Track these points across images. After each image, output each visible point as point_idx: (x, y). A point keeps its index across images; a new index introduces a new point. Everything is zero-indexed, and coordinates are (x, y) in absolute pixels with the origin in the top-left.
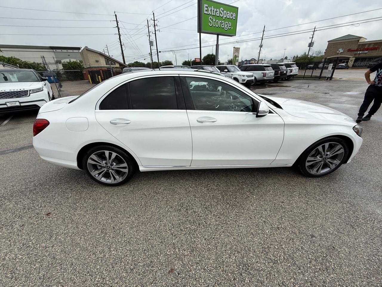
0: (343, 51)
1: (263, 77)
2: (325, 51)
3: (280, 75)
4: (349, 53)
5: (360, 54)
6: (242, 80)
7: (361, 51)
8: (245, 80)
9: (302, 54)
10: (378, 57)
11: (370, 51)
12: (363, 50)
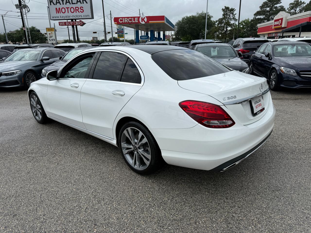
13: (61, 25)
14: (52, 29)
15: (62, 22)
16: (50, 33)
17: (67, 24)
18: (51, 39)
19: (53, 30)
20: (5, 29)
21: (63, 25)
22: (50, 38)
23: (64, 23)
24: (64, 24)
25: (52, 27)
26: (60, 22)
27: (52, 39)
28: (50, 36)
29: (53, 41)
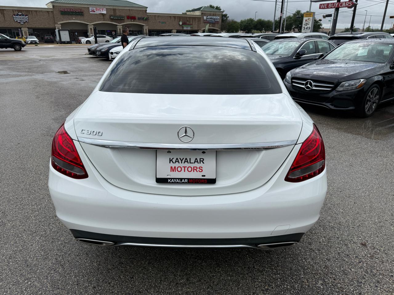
13: (322, 8)
14: (310, 14)
15: (324, 4)
16: (307, 19)
17: (330, 6)
18: (305, 28)
19: (312, 15)
20: (275, 16)
21: (324, 8)
22: (305, 26)
23: (326, 5)
24: (326, 7)
25: (311, 11)
26: (322, 4)
27: (307, 27)
28: (306, 24)
29: (308, 30)
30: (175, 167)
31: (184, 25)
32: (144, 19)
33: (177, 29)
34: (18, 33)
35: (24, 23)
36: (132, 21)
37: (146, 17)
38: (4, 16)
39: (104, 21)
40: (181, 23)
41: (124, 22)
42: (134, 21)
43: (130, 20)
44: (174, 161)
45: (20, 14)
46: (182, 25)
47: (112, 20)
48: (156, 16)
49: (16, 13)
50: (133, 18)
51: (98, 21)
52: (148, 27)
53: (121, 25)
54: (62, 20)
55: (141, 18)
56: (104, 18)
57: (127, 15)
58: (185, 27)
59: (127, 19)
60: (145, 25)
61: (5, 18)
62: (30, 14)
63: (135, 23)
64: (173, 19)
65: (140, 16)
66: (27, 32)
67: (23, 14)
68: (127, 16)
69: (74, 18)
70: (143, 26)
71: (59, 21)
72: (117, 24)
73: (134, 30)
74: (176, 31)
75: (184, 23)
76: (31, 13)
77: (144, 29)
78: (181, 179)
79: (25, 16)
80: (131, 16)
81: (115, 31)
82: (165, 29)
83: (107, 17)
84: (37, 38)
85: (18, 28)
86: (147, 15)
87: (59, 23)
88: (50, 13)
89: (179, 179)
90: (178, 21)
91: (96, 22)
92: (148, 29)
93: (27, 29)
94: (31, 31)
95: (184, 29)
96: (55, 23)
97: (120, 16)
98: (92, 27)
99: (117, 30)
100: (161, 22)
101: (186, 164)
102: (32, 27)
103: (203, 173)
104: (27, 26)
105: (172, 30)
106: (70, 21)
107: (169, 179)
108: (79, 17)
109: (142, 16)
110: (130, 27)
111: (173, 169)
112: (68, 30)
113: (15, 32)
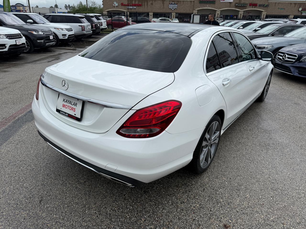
0: (117, 5)
1: (82, 31)
2: (103, 3)
3: (95, 29)
4: (123, 7)
5: (131, 9)
6: (63, 35)
7: (131, 6)
8: (65, 35)
9: (78, 4)
10: (144, 14)
11: (138, 7)
12: (132, 6)
30: (65, 105)
31: (304, 11)
32: (265, 6)
33: (294, 14)
34: (169, 16)
35: (174, 9)
36: (253, 8)
37: (267, 4)
38: (164, 5)
39: (230, 7)
40: (300, 9)
41: (246, 9)
42: (255, 8)
43: (251, 7)
44: (65, 101)
45: (173, 3)
46: (301, 11)
47: (236, 7)
48: (277, 3)
49: (171, 3)
50: (255, 5)
51: (224, 8)
52: (266, 13)
53: (243, 11)
54: (199, 8)
55: (262, 5)
56: (230, 5)
57: (250, 2)
58: (304, 13)
59: (249, 6)
60: (264, 11)
61: (164, 7)
62: (179, 4)
63: (255, 9)
64: (293, 5)
65: (261, 3)
66: (175, 16)
67: (175, 3)
68: (250, 4)
69: (207, 6)
70: (262, 12)
71: (197, 8)
72: (239, 10)
73: (253, 15)
74: (293, 16)
75: (304, 9)
76: (180, 2)
77: (262, 15)
78: (66, 113)
79: (176, 5)
80: (254, 3)
81: (237, 16)
82: (283, 14)
83: (233, 4)
84: (178, 20)
85: (170, 13)
86: (269, 2)
87: (196, 10)
88: (192, 2)
89: (65, 112)
90: (298, 7)
91: (223, 8)
92: (266, 15)
93: (175, 14)
94: (177, 15)
95: (303, 14)
96: (194, 10)
97: (244, 4)
98: (219, 12)
99: (238, 15)
100: (280, 8)
101: (70, 105)
102: (179, 12)
103: (75, 113)
104: (176, 12)
105: (290, 15)
106: (204, 8)
107: (61, 111)
108: (212, 4)
109: (264, 3)
110: (250, 12)
111: (64, 106)
112: (200, 15)
113: (168, 15)
